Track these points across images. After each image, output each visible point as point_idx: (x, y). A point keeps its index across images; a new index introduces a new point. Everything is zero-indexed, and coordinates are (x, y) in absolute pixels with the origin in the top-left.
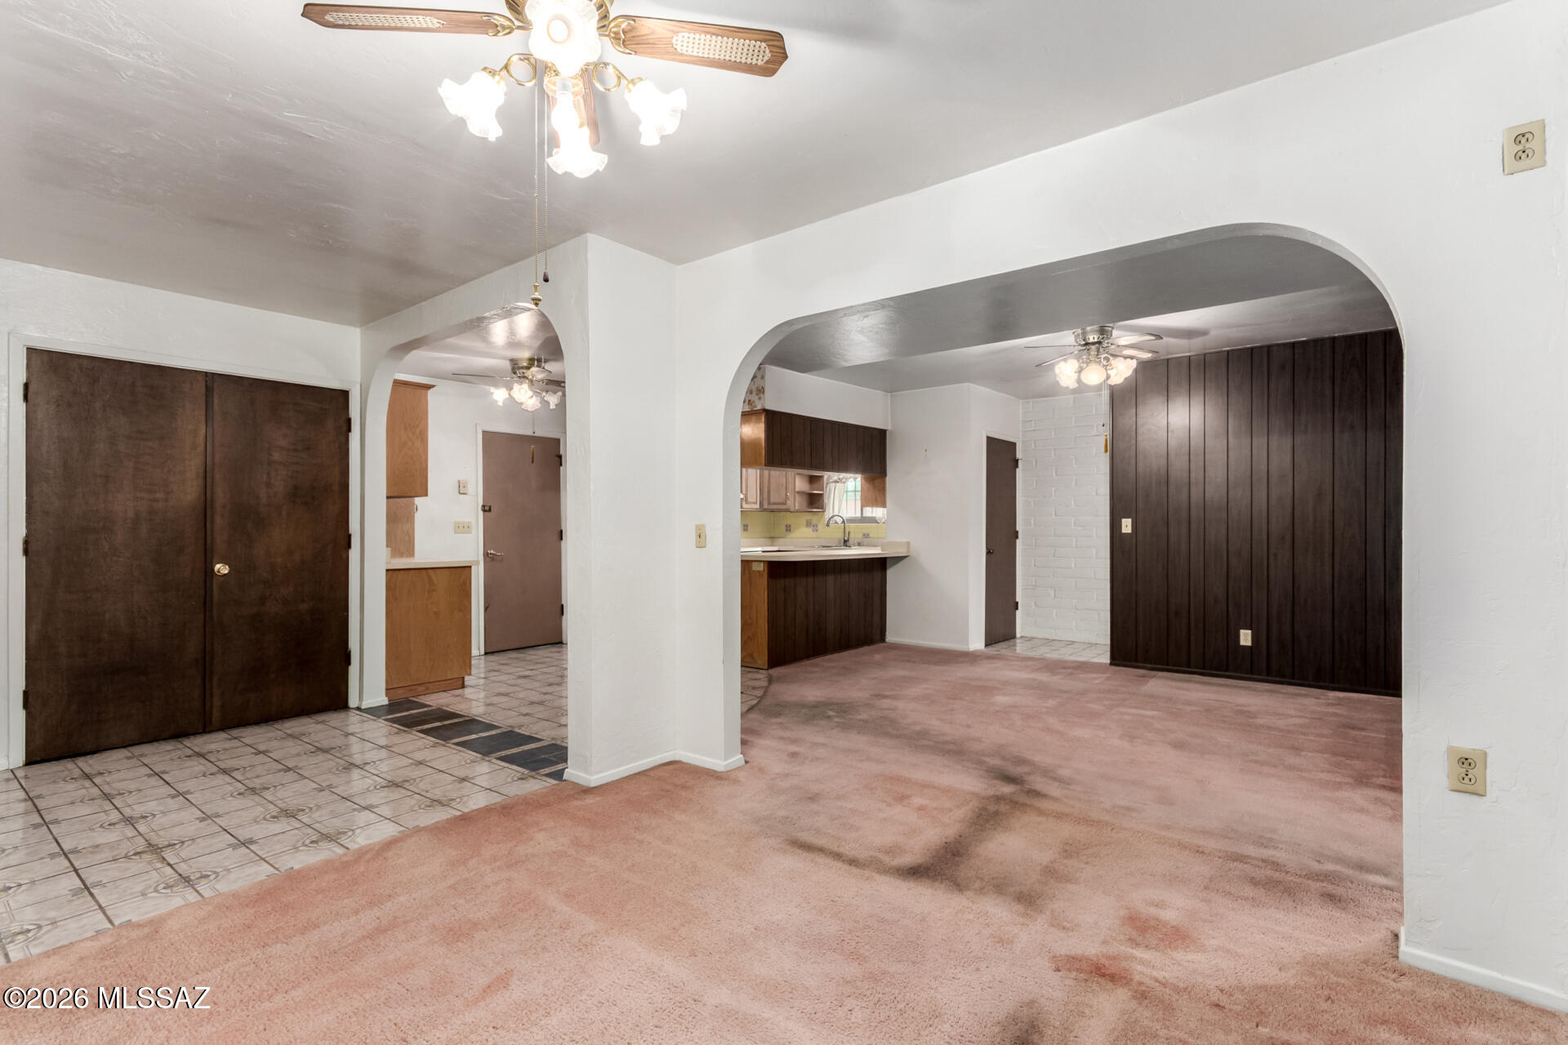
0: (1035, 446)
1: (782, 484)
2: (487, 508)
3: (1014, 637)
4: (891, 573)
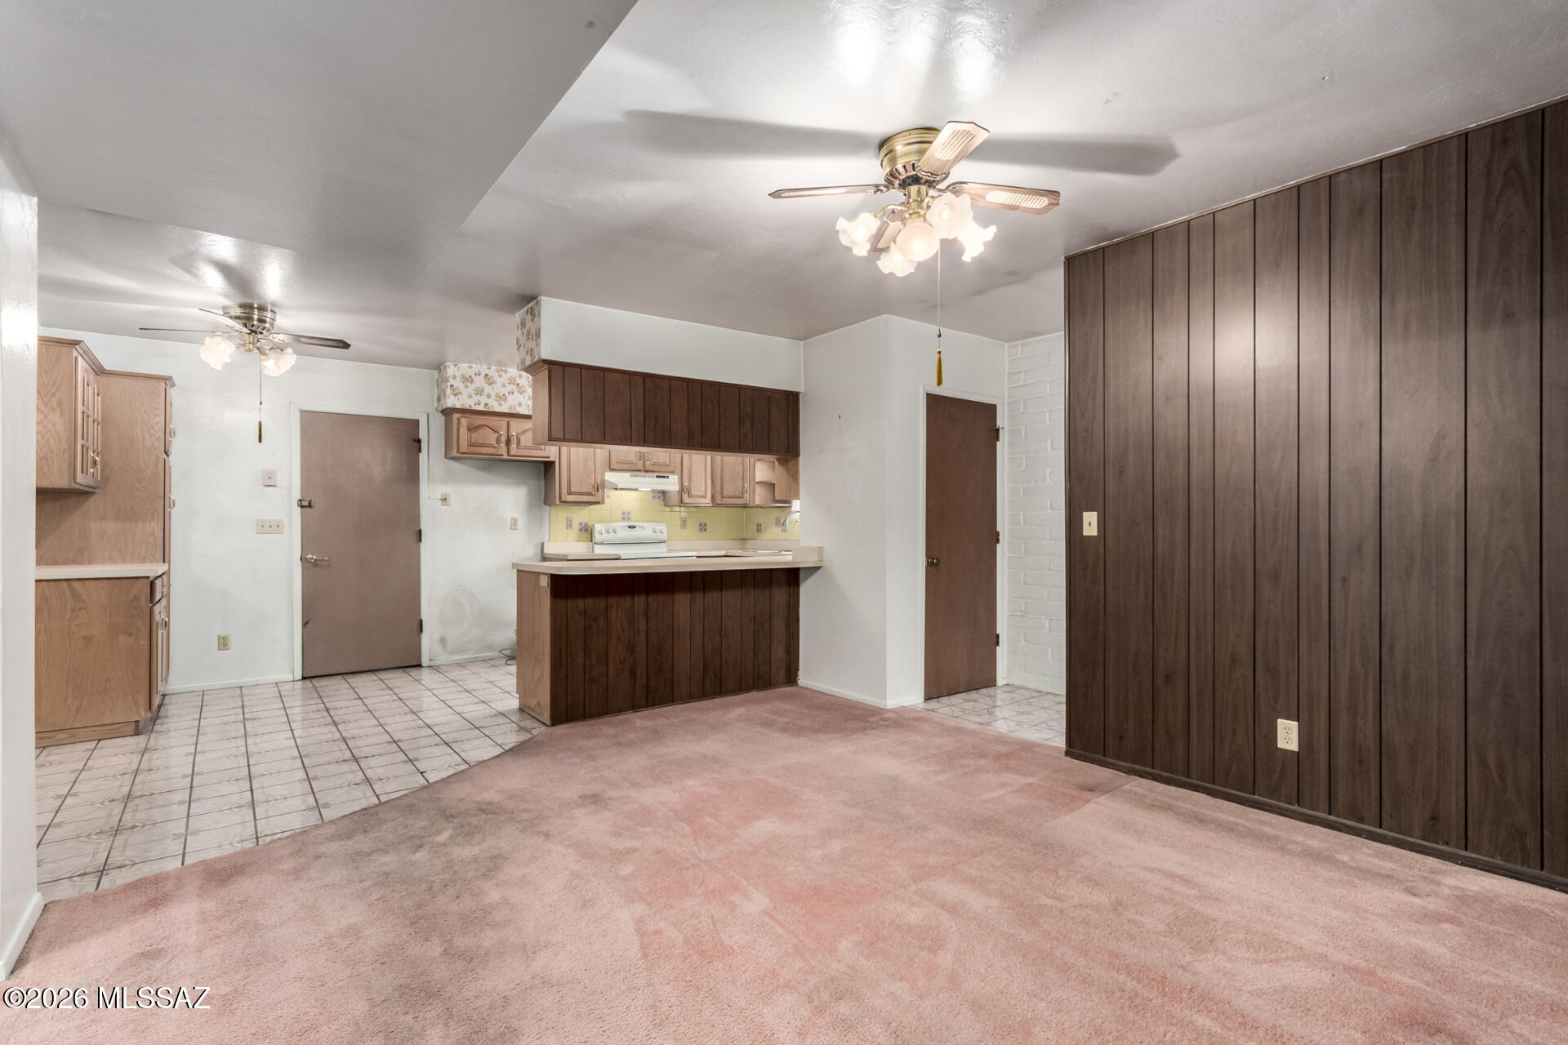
0: (1025, 409)
1: (739, 473)
2: (306, 503)
3: (991, 682)
4: (806, 589)
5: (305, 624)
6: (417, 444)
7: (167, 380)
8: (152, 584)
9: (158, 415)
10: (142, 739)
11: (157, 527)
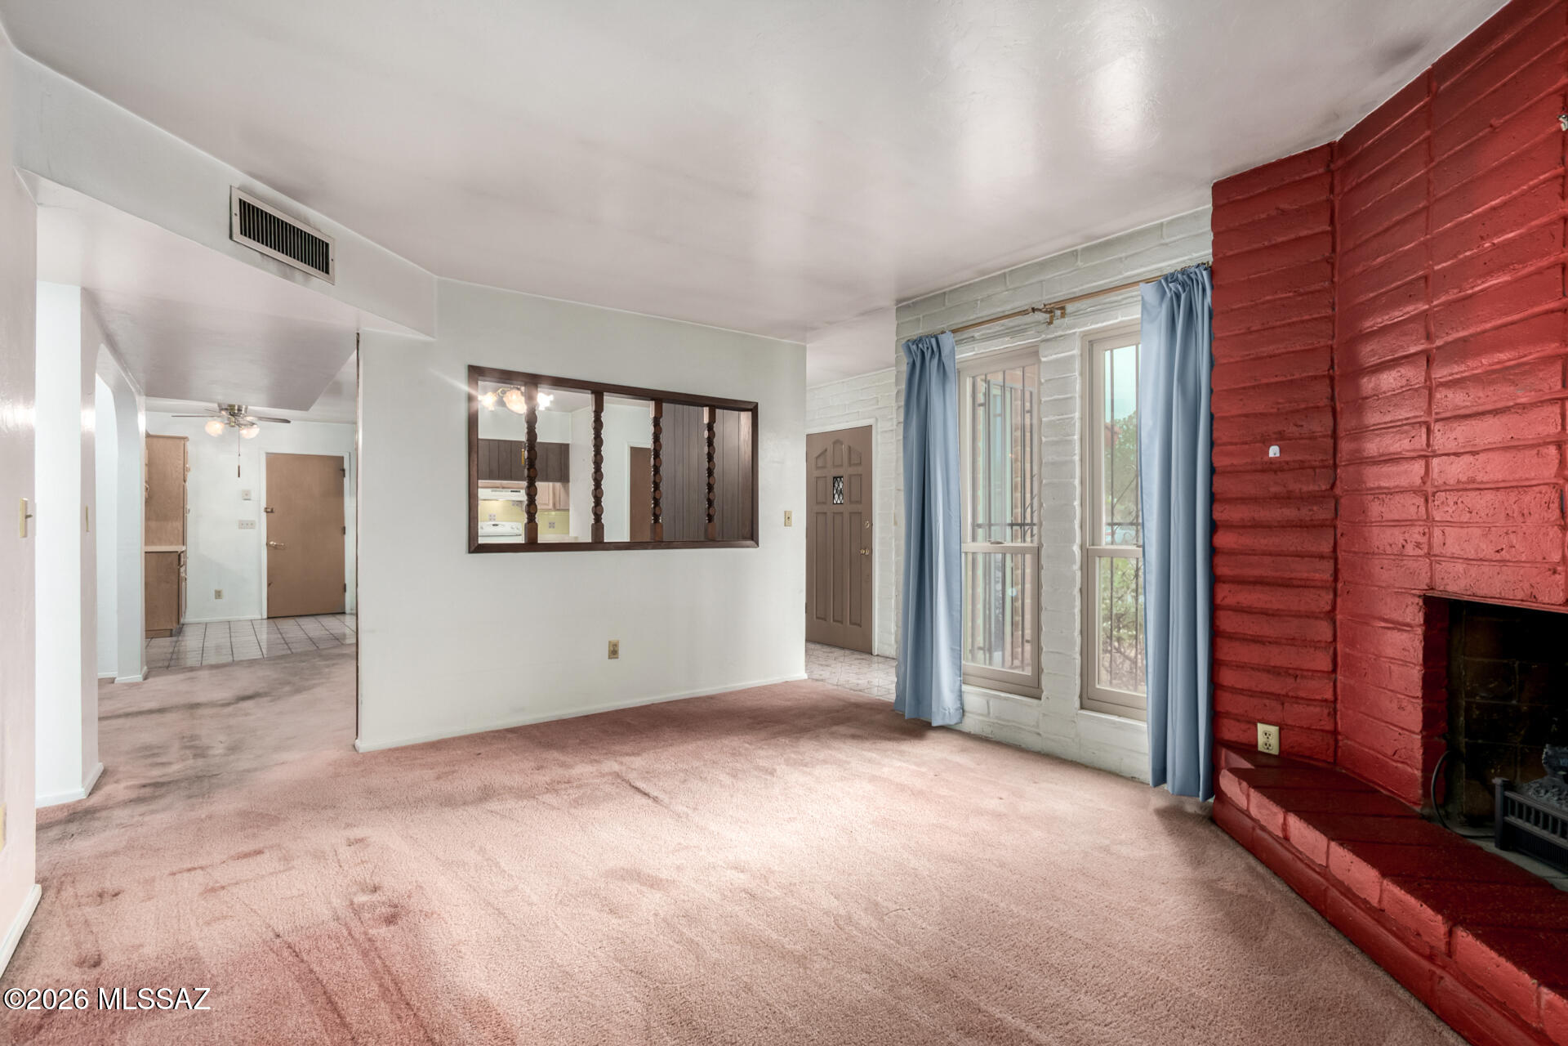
2: (270, 510)
5: (269, 585)
6: (341, 472)
7: (185, 439)
8: (179, 556)
9: (180, 460)
10: (174, 639)
11: (179, 524)
